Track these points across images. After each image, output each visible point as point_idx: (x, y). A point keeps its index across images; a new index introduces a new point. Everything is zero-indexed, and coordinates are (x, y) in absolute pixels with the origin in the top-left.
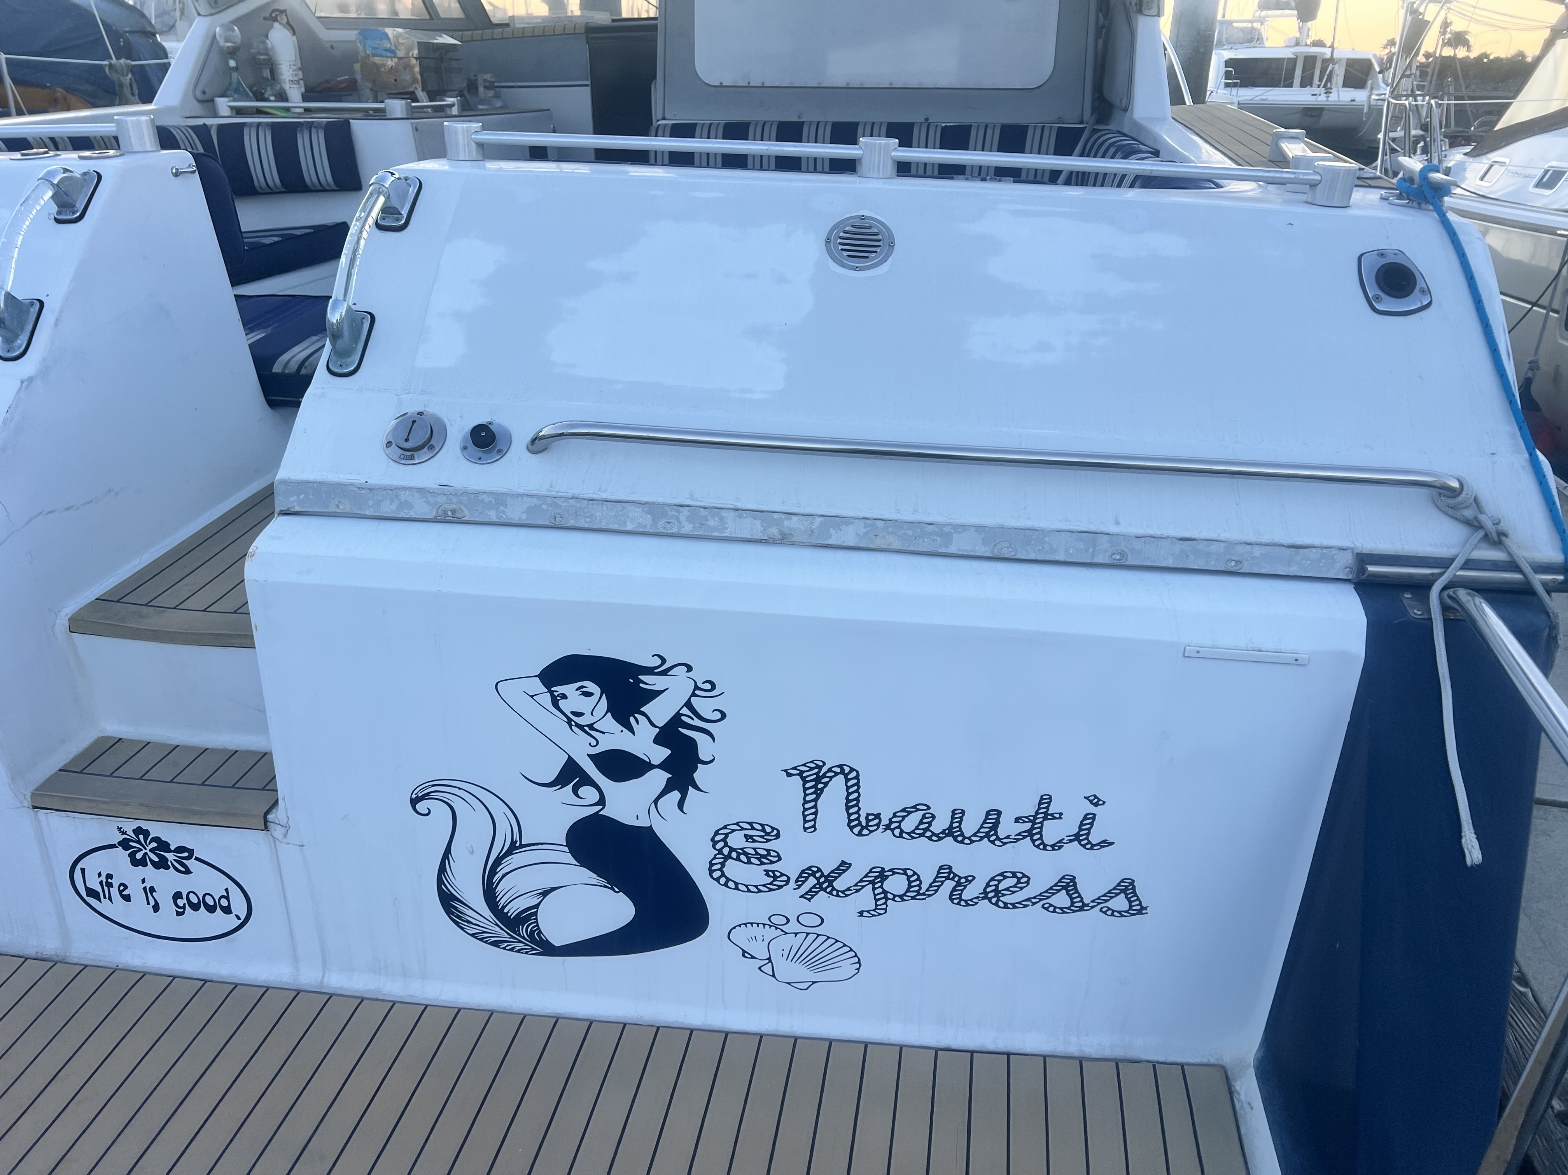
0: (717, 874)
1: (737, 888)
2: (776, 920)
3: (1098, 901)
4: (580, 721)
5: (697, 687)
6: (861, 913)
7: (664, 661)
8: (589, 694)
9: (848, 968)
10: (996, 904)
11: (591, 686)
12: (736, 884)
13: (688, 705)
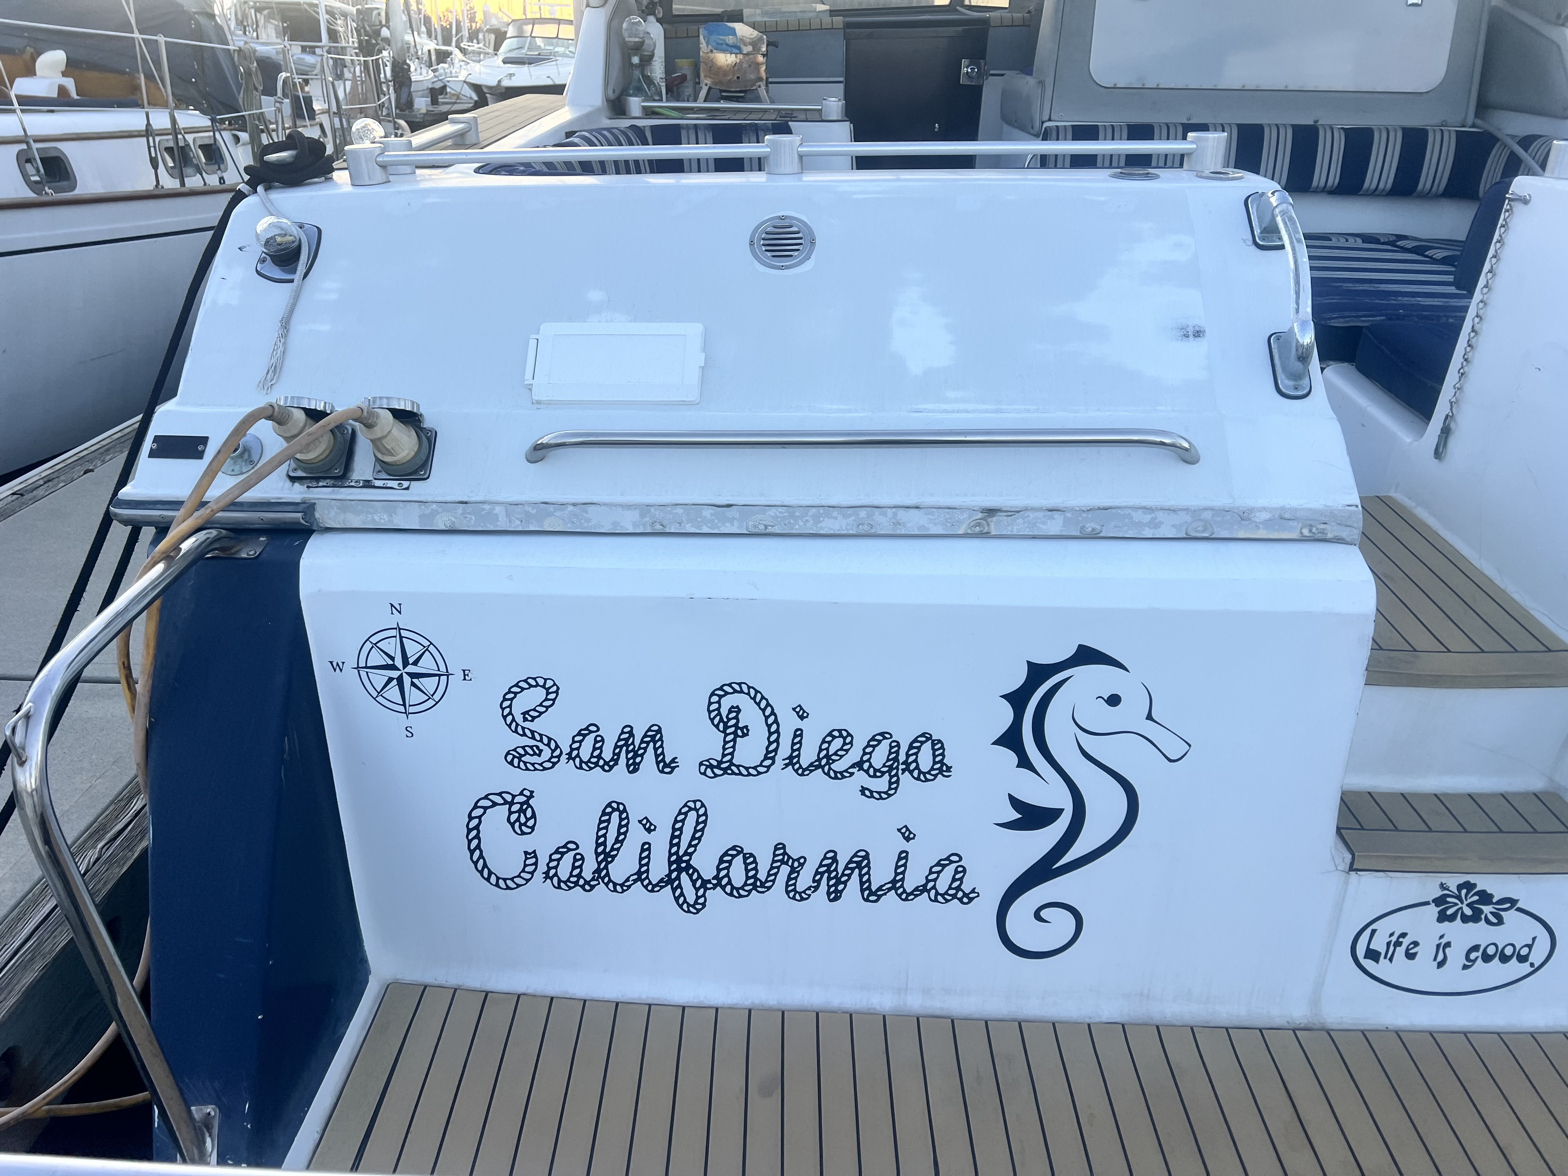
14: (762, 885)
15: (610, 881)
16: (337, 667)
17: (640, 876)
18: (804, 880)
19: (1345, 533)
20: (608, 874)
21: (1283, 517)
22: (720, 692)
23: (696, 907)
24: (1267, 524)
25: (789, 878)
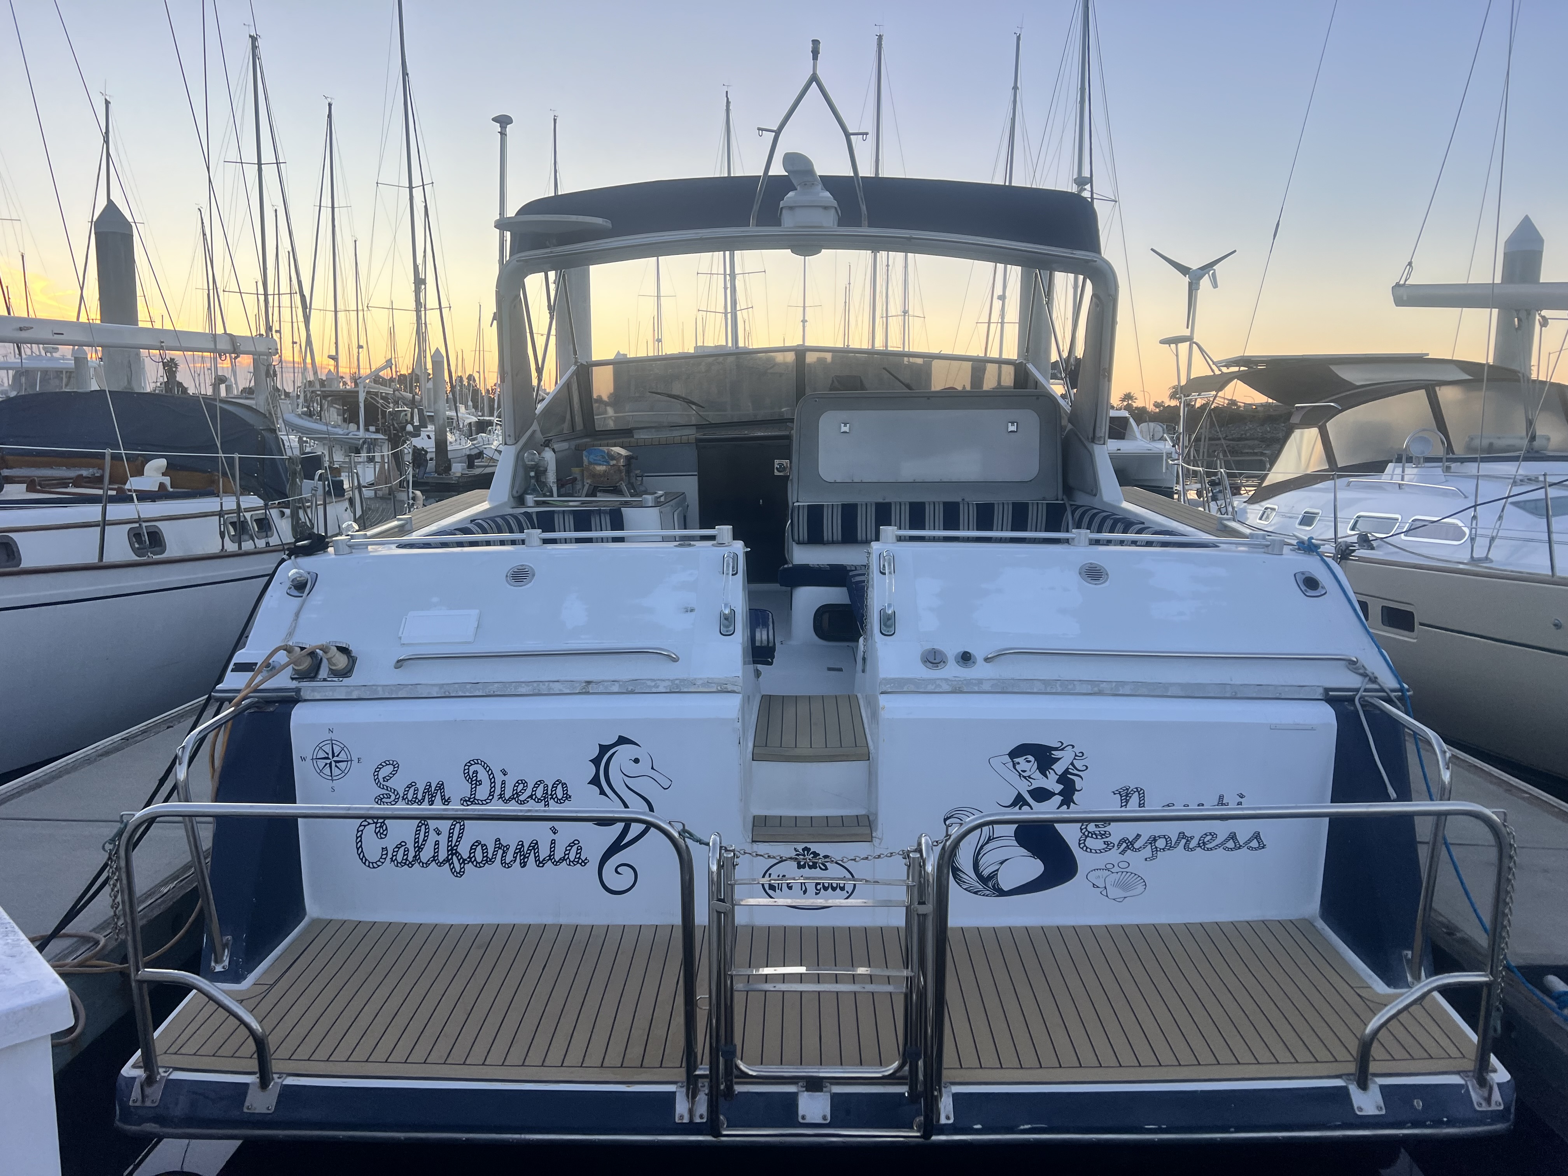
0: (1082, 846)
1: (1091, 852)
2: (1109, 866)
3: (1246, 843)
4: (1024, 774)
5: (1076, 756)
6: (1146, 859)
7: (1062, 744)
8: (1029, 762)
9: (1141, 888)
10: (1204, 849)
11: (1030, 758)
12: (1091, 849)
13: (1072, 764)
14: (490, 861)
15: (421, 861)
16: (303, 759)
17: (434, 858)
18: (509, 858)
19: (735, 688)
20: (419, 858)
21: (708, 683)
22: (469, 764)
23: (460, 874)
24: (703, 685)
25: (502, 857)
